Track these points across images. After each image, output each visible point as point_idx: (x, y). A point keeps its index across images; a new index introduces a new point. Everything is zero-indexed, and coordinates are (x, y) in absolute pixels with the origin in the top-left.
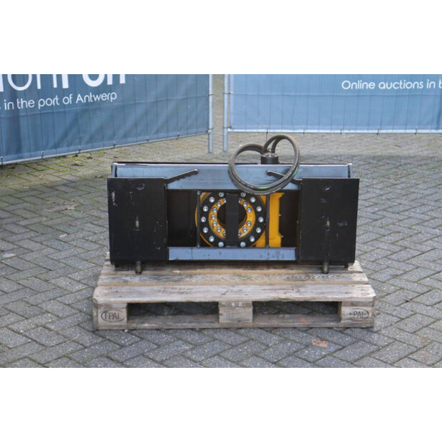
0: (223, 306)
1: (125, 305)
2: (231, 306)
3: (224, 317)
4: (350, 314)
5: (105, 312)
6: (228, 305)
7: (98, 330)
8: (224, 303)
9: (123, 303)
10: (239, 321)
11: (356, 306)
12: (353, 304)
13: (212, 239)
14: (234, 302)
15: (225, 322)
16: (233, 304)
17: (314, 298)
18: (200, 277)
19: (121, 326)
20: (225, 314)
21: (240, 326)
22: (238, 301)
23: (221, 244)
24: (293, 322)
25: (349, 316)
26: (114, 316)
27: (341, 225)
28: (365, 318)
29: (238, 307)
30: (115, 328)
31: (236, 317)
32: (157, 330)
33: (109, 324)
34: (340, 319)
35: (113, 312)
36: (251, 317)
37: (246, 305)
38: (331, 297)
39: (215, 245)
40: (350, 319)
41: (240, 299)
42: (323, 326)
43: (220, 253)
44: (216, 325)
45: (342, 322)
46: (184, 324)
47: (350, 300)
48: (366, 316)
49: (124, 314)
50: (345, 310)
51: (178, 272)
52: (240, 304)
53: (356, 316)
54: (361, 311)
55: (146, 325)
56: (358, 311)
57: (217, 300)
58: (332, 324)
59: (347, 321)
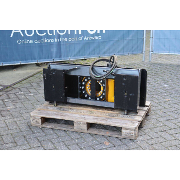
0: (75, 123)
1: (40, 118)
2: (78, 123)
3: (76, 127)
4: (125, 133)
5: (34, 119)
6: (77, 123)
7: (31, 126)
8: (75, 122)
9: (39, 116)
10: (82, 130)
11: (127, 130)
12: (126, 129)
13: (86, 96)
14: (80, 122)
15: (76, 129)
16: (79, 123)
17: (110, 124)
19: (39, 125)
20: (76, 126)
21: (82, 132)
22: (81, 122)
23: (90, 98)
24: (103, 133)
25: (125, 134)
26: (37, 121)
27: (131, 95)
28: (132, 136)
29: (81, 124)
30: (37, 126)
31: (80, 128)
32: (52, 129)
33: (35, 124)
35: (36, 120)
36: (86, 129)
37: (84, 123)
39: (87, 98)
40: (125, 135)
41: (82, 121)
42: (115, 136)
43: (86, 102)
44: (73, 130)
45: (122, 136)
46: (62, 128)
47: (125, 127)
48: (132, 135)
49: (40, 121)
50: (123, 131)
52: (82, 123)
53: (128, 134)
54: (130, 132)
55: (48, 126)
56: (129, 132)
57: (73, 120)
58: (118, 136)
59: (124, 136)
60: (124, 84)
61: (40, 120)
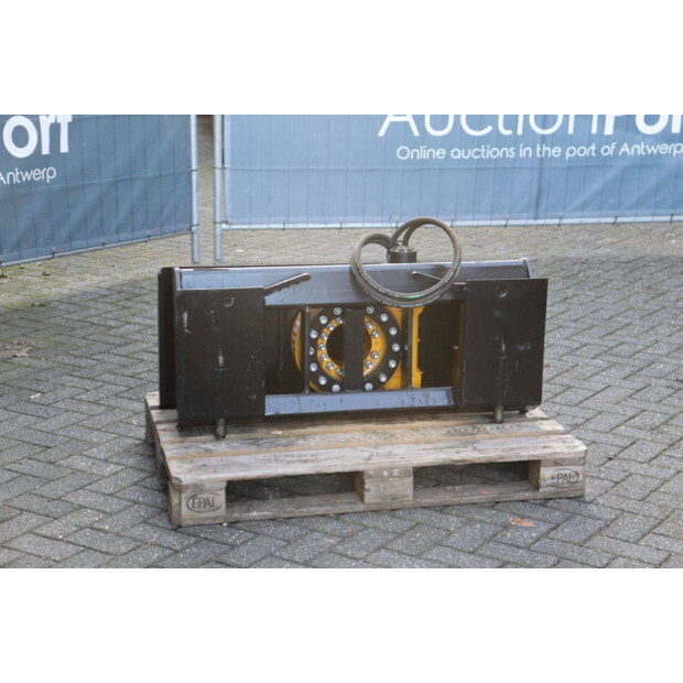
0: (371, 477)
1: (225, 484)
2: (383, 476)
3: (371, 496)
4: (553, 478)
5: (193, 497)
6: (378, 475)
7: (180, 527)
8: (371, 473)
9: (220, 481)
10: (394, 499)
11: (560, 465)
12: (557, 463)
13: (323, 381)
14: (387, 469)
15: (372, 501)
16: (385, 473)
17: (502, 458)
18: (318, 438)
19: (216, 518)
20: (372, 489)
21: (395, 506)
22: (393, 469)
23: (336, 388)
24: (471, 496)
25: (550, 482)
26: (207, 502)
27: (522, 348)
28: (573, 483)
29: (392, 476)
30: (207, 522)
31: (389, 492)
32: (272, 520)
33: (197, 515)
34: (537, 487)
35: (205, 496)
36: (410, 492)
37: (403, 474)
38: (525, 454)
39: (327, 389)
41: (396, 464)
42: (515, 498)
43: (342, 400)
44: (360, 507)
45: (541, 490)
46: (312, 509)
47: (552, 457)
48: (575, 479)
49: (221, 498)
50: (546, 473)
51: (280, 433)
52: (396, 472)
53: (560, 481)
54: (567, 472)
55: (255, 513)
56: (564, 472)
57: (361, 468)
58: (527, 494)
59: (548, 489)
60: (497, 314)
61: (223, 493)
